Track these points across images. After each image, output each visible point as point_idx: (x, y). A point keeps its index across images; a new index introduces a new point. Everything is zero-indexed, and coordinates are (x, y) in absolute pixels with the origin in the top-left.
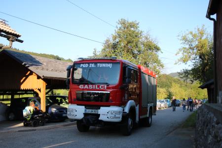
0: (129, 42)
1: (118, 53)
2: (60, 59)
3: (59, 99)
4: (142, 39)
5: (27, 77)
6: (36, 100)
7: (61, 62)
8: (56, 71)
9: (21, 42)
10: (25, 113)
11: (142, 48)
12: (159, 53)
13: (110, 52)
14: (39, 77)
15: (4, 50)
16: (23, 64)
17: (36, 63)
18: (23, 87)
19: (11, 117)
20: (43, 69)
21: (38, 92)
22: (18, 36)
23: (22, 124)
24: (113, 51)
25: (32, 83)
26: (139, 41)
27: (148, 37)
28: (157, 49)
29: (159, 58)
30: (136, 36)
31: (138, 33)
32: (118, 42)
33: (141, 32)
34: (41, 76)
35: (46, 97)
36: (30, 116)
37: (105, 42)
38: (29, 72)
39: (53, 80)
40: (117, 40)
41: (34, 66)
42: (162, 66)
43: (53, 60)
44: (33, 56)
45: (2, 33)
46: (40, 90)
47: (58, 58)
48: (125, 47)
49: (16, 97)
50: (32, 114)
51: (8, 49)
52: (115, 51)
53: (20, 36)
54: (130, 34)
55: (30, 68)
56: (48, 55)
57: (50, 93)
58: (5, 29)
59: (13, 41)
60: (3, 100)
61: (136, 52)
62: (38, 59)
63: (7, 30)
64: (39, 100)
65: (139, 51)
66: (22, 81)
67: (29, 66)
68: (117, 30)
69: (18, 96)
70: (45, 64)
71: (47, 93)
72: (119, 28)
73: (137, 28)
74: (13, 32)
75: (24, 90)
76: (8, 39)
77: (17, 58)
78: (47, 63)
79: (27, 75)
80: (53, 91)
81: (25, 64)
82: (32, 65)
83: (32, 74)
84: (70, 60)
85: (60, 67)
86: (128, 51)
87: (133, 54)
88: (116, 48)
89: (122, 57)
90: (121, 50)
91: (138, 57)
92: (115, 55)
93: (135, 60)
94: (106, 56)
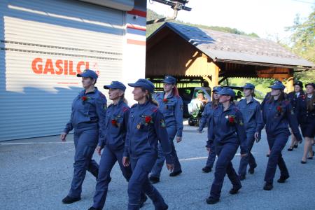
2: (239, 34)
3: (236, 91)
5: (194, 59)
6: (205, 92)
7: (241, 37)
8: (235, 50)
9: (189, 9)
10: (190, 109)
14: (210, 60)
15: (166, 23)
16: (190, 41)
17: (207, 40)
18: (188, 73)
20: (216, 48)
21: (208, 80)
22: (185, 2)
23: (187, 122)
25: (200, 68)
34: (213, 58)
36: (197, 113)
38: (197, 52)
39: (228, 63)
41: (203, 44)
43: (229, 34)
44: (203, 30)
46: (210, 78)
47: (236, 32)
49: (180, 86)
50: (199, 111)
51: (172, 21)
53: (187, 2)
56: (222, 28)
57: (222, 83)
59: (178, 10)
62: (209, 33)
64: (209, 92)
66: (187, 65)
67: (197, 45)
69: (182, 85)
70: (219, 40)
71: (219, 83)
75: (189, 77)
76: (173, 7)
78: (222, 39)
79: (194, 56)
80: (227, 80)
81: (193, 42)
82: (201, 43)
83: (201, 56)
84: (254, 35)
85: (241, 45)
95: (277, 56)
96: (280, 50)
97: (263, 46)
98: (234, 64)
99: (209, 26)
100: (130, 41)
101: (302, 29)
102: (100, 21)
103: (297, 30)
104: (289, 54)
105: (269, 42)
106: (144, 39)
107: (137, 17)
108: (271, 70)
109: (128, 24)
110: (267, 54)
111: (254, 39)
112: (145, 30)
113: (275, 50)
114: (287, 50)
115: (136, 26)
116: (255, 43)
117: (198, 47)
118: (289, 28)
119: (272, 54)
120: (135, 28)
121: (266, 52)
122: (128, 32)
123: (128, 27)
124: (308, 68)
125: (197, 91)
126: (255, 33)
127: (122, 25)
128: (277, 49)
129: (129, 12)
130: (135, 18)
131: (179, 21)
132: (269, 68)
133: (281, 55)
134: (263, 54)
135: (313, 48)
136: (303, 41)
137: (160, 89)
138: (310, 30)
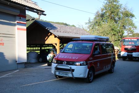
0: (112, 12)
2: (68, 25)
4: (122, 10)
5: (49, 36)
6: (54, 51)
7: (68, 27)
8: (66, 32)
9: (45, 15)
10: (48, 58)
11: (121, 15)
12: (133, 19)
14: (55, 37)
15: (36, 21)
16: (46, 29)
17: (54, 28)
18: (46, 42)
19: (41, 60)
20: (58, 31)
21: (55, 45)
22: (43, 12)
23: (46, 65)
25: (51, 40)
26: (119, 11)
27: (126, 8)
28: (132, 16)
29: (133, 22)
30: (117, 8)
31: (118, 6)
32: (105, 13)
33: (121, 5)
34: (57, 36)
35: (60, 48)
36: (51, 60)
37: (96, 13)
38: (50, 34)
39: (64, 38)
40: (104, 11)
41: (52, 30)
42: (136, 28)
43: (63, 26)
44: (52, 24)
45: (34, 10)
46: (56, 44)
47: (66, 25)
48: (109, 15)
49: (43, 48)
51: (39, 20)
52: (102, 19)
53: (44, 12)
54: (113, 7)
56: (60, 23)
57: (62, 46)
58: (36, 8)
59: (40, 15)
60: (36, 50)
61: (117, 19)
62: (55, 25)
63: (37, 8)
64: (56, 50)
65: (119, 18)
66: (46, 39)
67: (49, 30)
68: (104, 4)
69: (44, 48)
70: (59, 28)
71: (60, 46)
72: (105, 3)
73: (118, 2)
74: (40, 9)
75: (47, 44)
76: (38, 14)
78: (60, 28)
80: (64, 45)
81: (48, 29)
82: (51, 29)
83: (52, 35)
84: (73, 26)
85: (68, 30)
86: (111, 19)
87: (115, 20)
88: (103, 16)
89: (107, 22)
90: (107, 18)
91: (118, 22)
92: (103, 21)
93: (116, 24)
94: (97, 22)
95: (83, 34)
97: (77, 30)
98: (66, 38)
99: (55, 22)
100: (18, 29)
101: (92, 23)
102: (4, 20)
103: (90, 24)
104: (87, 33)
105: (79, 29)
106: (25, 28)
107: (21, 18)
109: (17, 21)
111: (73, 28)
112: (26, 24)
114: (86, 32)
115: (21, 22)
118: (87, 23)
119: (81, 34)
120: (20, 23)
121: (79, 33)
122: (18, 25)
123: (17, 22)
125: (51, 50)
127: (14, 21)
128: (83, 31)
129: (18, 16)
130: (20, 18)
131: (41, 20)
133: (85, 34)
134: (77, 34)
135: (96, 31)
136: (92, 28)
137: (34, 50)
138: (95, 24)
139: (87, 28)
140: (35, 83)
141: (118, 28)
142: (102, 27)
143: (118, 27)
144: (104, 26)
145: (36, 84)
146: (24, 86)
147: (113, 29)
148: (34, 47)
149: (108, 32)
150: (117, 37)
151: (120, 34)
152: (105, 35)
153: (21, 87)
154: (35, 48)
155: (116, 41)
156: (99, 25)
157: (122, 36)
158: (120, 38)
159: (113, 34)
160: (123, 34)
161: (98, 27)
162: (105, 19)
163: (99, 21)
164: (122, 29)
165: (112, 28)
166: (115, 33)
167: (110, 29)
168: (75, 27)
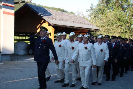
1: (110, 7)
2: (65, 12)
7: (66, 14)
8: (62, 20)
13: (103, 6)
14: (49, 25)
15: (26, 4)
16: (39, 14)
17: (48, 14)
18: (38, 31)
19: (31, 52)
20: (53, 19)
24: (106, 5)
34: (51, 24)
38: (43, 21)
43: (60, 12)
44: (46, 9)
46: (50, 34)
47: (64, 11)
48: (116, 2)
51: (29, 3)
52: (107, 6)
55: (44, 18)
60: (25, 40)
61: (125, 6)
62: (49, 11)
65: (128, 6)
66: (38, 27)
67: (43, 16)
70: (54, 15)
71: (55, 37)
77: (35, 10)
78: (56, 14)
79: (41, 22)
81: (41, 15)
82: (45, 16)
83: (45, 22)
84: (72, 13)
85: (65, 18)
86: (118, 6)
87: (123, 8)
88: (108, 3)
89: (113, 10)
90: (113, 4)
91: (126, 11)
92: (108, 9)
93: (124, 13)
94: (100, 9)
95: (83, 23)
96: (84, 21)
97: (76, 19)
98: (62, 27)
99: (50, 7)
100: (4, 13)
101: (94, 11)
103: (91, 12)
104: (88, 23)
105: (79, 17)
106: (13, 12)
108: (80, 31)
109: (3, 3)
110: (78, 23)
111: (72, 15)
112: (14, 7)
113: (82, 21)
114: (87, 21)
116: (72, 17)
117: (43, 18)
118: (88, 10)
119: (80, 23)
120: (7, 5)
121: (78, 22)
122: (3, 7)
123: (3, 5)
124: (97, 30)
126: (73, 12)
128: (83, 20)
131: (34, 3)
132: (79, 29)
133: (85, 24)
134: (76, 22)
135: (99, 21)
136: (94, 17)
137: (23, 40)
138: (98, 12)
139: (88, 16)
140: (23, 79)
141: (126, 18)
142: (106, 15)
143: (126, 16)
144: (109, 14)
145: (24, 81)
146: (9, 82)
147: (119, 19)
148: (23, 36)
149: (113, 22)
150: (123, 28)
151: (127, 25)
152: (109, 25)
153: (6, 83)
154: (24, 38)
155: (122, 33)
156: (102, 14)
157: (130, 28)
158: (127, 30)
159: (119, 24)
160: (131, 25)
161: (101, 15)
162: (111, 5)
163: (103, 8)
164: (130, 19)
165: (118, 17)
166: (122, 23)
167: (115, 19)
168: (74, 14)
